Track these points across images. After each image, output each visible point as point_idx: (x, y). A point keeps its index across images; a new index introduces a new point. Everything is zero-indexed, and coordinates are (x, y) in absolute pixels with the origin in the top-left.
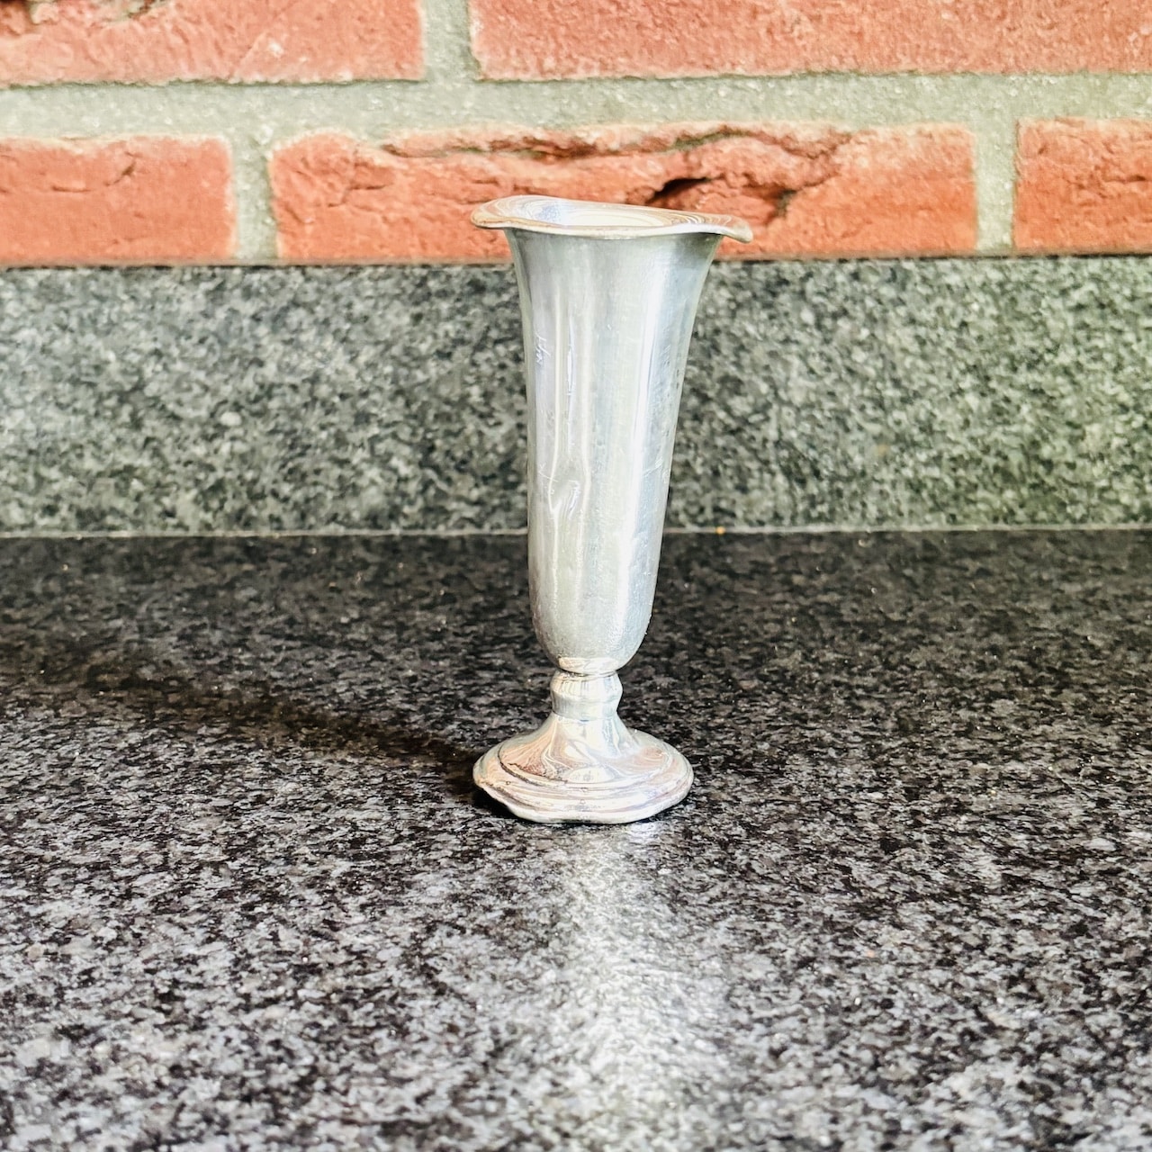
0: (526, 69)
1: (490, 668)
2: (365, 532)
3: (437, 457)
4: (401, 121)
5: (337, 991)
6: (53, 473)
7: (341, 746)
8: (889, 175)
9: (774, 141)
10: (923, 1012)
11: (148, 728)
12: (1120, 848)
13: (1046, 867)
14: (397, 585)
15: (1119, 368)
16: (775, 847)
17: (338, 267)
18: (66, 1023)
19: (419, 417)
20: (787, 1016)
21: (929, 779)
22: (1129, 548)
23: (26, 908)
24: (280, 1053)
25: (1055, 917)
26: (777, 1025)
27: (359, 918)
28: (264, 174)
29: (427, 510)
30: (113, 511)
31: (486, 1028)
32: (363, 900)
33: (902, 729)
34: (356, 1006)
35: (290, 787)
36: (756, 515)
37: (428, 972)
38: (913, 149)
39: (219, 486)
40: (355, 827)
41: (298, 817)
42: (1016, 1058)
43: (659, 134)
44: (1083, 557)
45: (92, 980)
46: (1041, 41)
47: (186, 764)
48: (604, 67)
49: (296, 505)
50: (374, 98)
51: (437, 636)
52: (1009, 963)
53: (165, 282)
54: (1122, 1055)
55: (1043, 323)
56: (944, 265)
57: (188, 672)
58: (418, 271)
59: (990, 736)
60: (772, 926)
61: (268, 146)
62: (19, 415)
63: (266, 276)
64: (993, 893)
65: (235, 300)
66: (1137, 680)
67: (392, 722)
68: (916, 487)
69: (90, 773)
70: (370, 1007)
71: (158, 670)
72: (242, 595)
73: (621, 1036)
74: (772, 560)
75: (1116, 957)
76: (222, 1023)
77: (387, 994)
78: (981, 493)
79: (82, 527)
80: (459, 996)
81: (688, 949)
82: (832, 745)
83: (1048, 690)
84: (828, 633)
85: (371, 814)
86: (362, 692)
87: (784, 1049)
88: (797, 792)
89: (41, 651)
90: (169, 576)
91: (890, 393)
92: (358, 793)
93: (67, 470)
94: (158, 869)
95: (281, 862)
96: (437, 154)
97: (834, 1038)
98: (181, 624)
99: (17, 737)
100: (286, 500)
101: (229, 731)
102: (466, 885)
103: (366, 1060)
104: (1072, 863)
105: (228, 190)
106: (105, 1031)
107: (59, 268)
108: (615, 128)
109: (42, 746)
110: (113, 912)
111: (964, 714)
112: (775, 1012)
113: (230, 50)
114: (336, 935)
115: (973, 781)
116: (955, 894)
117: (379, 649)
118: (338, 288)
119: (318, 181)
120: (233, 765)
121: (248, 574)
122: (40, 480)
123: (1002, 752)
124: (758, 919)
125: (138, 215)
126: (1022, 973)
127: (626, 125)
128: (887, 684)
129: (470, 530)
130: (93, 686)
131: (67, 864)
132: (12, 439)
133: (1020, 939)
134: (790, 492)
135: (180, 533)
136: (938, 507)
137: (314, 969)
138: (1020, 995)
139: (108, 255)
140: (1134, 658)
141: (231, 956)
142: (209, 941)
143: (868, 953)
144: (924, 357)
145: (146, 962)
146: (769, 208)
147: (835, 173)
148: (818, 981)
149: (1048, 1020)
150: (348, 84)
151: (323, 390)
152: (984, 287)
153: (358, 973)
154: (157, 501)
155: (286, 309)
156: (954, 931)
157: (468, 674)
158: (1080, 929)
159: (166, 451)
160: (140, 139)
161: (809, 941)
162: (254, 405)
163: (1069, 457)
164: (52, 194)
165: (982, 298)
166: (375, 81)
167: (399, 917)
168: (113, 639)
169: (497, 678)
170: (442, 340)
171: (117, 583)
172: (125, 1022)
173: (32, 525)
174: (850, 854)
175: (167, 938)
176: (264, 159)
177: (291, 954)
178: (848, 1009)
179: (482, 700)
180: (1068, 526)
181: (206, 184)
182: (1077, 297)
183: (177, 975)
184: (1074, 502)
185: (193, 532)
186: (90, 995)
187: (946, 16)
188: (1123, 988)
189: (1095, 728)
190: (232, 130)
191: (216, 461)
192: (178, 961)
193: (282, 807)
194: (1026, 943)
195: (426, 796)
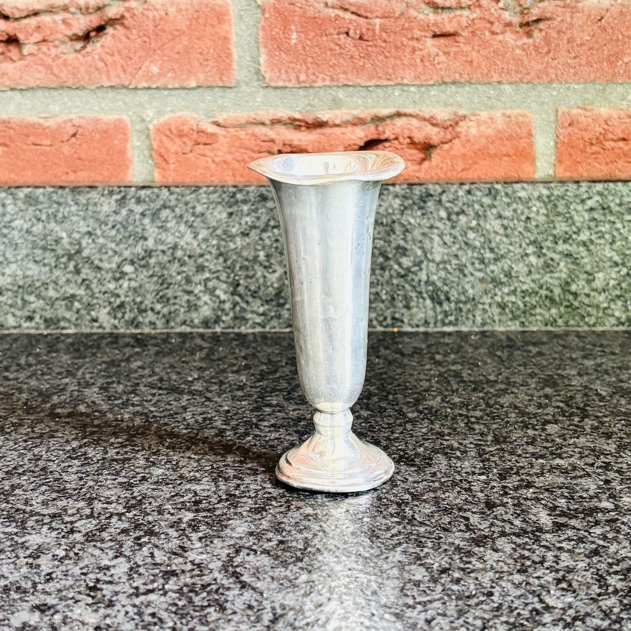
0: (290, 81)
1: (270, 405)
2: (201, 330)
3: (241, 289)
4: (223, 108)
5: (186, 585)
6: (32, 298)
7: (188, 449)
8: (487, 137)
9: (425, 119)
10: (510, 598)
11: (83, 438)
12: (617, 507)
13: (577, 517)
14: (219, 359)
15: (613, 242)
16: (427, 506)
17: (188, 187)
18: (37, 603)
19: (231, 268)
20: (435, 600)
21: (511, 469)
22: (620, 341)
23: (16, 538)
24: (156, 620)
25: (582, 545)
26: (429, 606)
27: (198, 545)
28: (148, 136)
29: (235, 318)
30: (64, 318)
31: (268, 606)
32: (200, 534)
33: (496, 441)
34: (197, 594)
35: (160, 471)
36: (415, 321)
37: (236, 575)
38: (500, 123)
39: (122, 305)
40: (196, 494)
41: (165, 488)
42: (561, 624)
43: (362, 116)
44: (594, 345)
45: (52, 579)
46: (570, 66)
47: (104, 459)
48: (332, 79)
49: (164, 316)
50: (208, 96)
51: (241, 388)
52: (557, 571)
53: (94, 195)
54: (619, 622)
55: (571, 218)
56: (517, 186)
57: (105, 407)
58: (232, 189)
59: (545, 444)
60: (426, 550)
61: (150, 122)
62: (14, 267)
63: (149, 192)
64: (547, 532)
65: (132, 204)
66: (625, 414)
67: (217, 435)
68: (502, 306)
69: (51, 464)
70: (205, 594)
71: (88, 406)
72: (135, 365)
73: (343, 611)
74: (424, 346)
75: (616, 568)
76: (123, 603)
77: (214, 587)
78: (538, 310)
79: (47, 327)
80: (254, 589)
81: (379, 563)
82: (458, 449)
83: (577, 419)
84: (455, 387)
85: (204, 487)
86: (200, 419)
87: (433, 619)
88: (439, 475)
89: (24, 396)
90: (94, 354)
91: (488, 255)
92: (198, 475)
93: (39, 297)
94: (88, 517)
95: (156, 513)
96: (242, 126)
97: (461, 613)
98: (100, 381)
99: (11, 443)
100: (158, 313)
101: (127, 440)
102: (258, 527)
103: (203, 624)
104: (591, 516)
105: (129, 145)
106: (59, 607)
107: (36, 187)
108: (338, 112)
109: (25, 449)
110: (63, 541)
111: (530, 432)
112: (428, 598)
113: (129, 70)
114: (186, 554)
115: (536, 470)
116: (526, 532)
117: (209, 395)
118: (188, 198)
119: (177, 140)
120: (129, 459)
121: (137, 353)
122: (25, 302)
123: (552, 453)
124: (418, 546)
125: (80, 159)
126: (564, 577)
127: (344, 110)
128: (488, 415)
129: (258, 329)
130: (53, 415)
131: (38, 514)
132: (9, 280)
133: (563, 558)
134: (434, 309)
135: (100, 331)
136: (515, 318)
137: (173, 573)
138: (563, 589)
139: (62, 180)
140: (623, 402)
141: (128, 566)
142: (116, 557)
143: (479, 565)
144: (507, 236)
145: (81, 569)
146: (422, 155)
147: (457, 136)
148: (452, 581)
149: (578, 603)
150: (194, 89)
151: (179, 253)
152: (539, 198)
153: (198, 576)
154: (88, 314)
155: (160, 210)
156: (527, 553)
157: (258, 409)
158: (596, 552)
159: (93, 286)
160: (82, 117)
161: (446, 559)
162: (142, 261)
163: (587, 291)
164: (33, 147)
165: (538, 204)
166: (208, 87)
167: (220, 545)
168: (64, 389)
169: (274, 411)
170: (244, 226)
171: (66, 358)
172: (70, 602)
173: (20, 326)
174: (469, 510)
175: (93, 555)
176: (148, 129)
177: (161, 565)
178: (468, 597)
179: (266, 424)
180: (586, 328)
181: (116, 142)
182: (590, 203)
183: (99, 576)
184: (589, 315)
185: (108, 330)
186: (51, 587)
187: (518, 52)
188: (619, 585)
189: (603, 440)
190: (131, 113)
191: (121, 292)
192: (99, 568)
193: (156, 483)
194: (566, 560)
195: (235, 477)
